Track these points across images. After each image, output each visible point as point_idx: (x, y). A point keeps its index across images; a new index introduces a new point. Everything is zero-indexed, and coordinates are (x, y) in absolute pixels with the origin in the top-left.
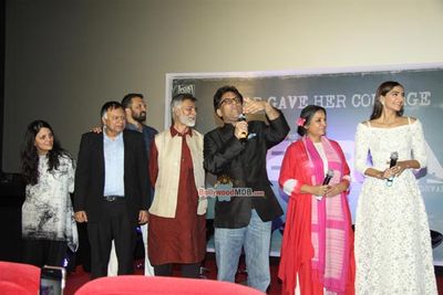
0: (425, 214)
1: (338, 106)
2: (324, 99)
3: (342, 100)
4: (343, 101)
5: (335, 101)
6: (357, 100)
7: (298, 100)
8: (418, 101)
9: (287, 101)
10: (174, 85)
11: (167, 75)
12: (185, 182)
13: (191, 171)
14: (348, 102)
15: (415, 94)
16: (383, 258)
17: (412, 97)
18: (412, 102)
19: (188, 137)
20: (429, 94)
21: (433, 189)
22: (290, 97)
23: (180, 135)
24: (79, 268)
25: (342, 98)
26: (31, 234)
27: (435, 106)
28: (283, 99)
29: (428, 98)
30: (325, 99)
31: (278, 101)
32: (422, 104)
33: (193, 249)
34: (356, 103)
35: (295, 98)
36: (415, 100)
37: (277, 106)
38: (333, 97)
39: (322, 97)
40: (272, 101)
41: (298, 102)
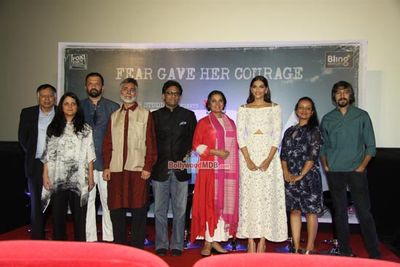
1: (223, 78)
3: (225, 73)
4: (227, 74)
5: (220, 73)
6: (239, 73)
7: (186, 71)
8: (292, 75)
9: (176, 73)
10: (67, 53)
11: (60, 44)
14: (231, 74)
15: (290, 69)
17: (288, 71)
18: (287, 76)
20: (301, 69)
22: (179, 69)
25: (226, 71)
26: (59, 186)
27: (307, 80)
28: (172, 70)
29: (301, 73)
30: (210, 71)
31: (168, 73)
32: (296, 78)
34: (239, 76)
35: (184, 69)
36: (290, 75)
37: (167, 77)
38: (218, 69)
39: (207, 69)
40: (162, 72)
41: (186, 74)
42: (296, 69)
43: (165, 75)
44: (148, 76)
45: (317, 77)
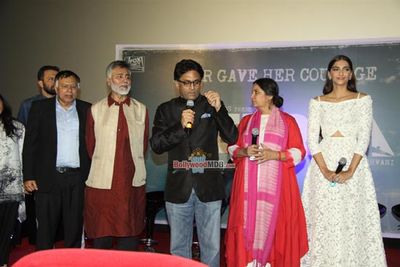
0: (372, 187)
1: (287, 80)
2: (274, 73)
3: (290, 74)
4: (292, 75)
5: (284, 75)
6: (305, 74)
7: (248, 73)
8: (365, 76)
9: (237, 75)
10: (124, 56)
11: (117, 46)
12: (121, 153)
13: (127, 140)
14: (297, 76)
15: (362, 69)
16: (325, 229)
17: (360, 71)
18: (358, 77)
19: (125, 106)
20: (375, 68)
21: (377, 163)
22: (240, 70)
23: (117, 104)
24: (25, 240)
25: (290, 72)
27: (381, 81)
28: (233, 72)
29: (375, 73)
31: (228, 74)
32: (369, 78)
33: (130, 221)
34: (305, 77)
35: (245, 71)
36: (362, 75)
37: (227, 79)
38: (282, 70)
39: (271, 71)
40: (222, 74)
41: (247, 75)
42: (369, 68)
43: (224, 77)
44: (207, 78)
45: (393, 78)
